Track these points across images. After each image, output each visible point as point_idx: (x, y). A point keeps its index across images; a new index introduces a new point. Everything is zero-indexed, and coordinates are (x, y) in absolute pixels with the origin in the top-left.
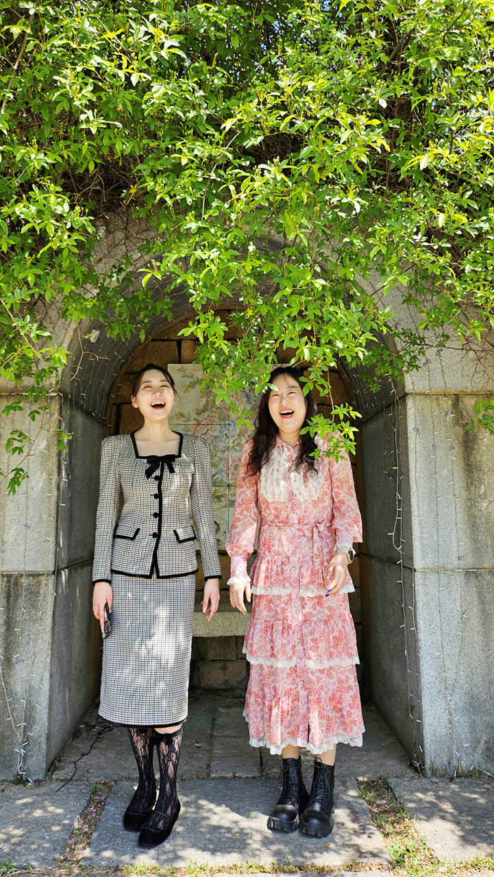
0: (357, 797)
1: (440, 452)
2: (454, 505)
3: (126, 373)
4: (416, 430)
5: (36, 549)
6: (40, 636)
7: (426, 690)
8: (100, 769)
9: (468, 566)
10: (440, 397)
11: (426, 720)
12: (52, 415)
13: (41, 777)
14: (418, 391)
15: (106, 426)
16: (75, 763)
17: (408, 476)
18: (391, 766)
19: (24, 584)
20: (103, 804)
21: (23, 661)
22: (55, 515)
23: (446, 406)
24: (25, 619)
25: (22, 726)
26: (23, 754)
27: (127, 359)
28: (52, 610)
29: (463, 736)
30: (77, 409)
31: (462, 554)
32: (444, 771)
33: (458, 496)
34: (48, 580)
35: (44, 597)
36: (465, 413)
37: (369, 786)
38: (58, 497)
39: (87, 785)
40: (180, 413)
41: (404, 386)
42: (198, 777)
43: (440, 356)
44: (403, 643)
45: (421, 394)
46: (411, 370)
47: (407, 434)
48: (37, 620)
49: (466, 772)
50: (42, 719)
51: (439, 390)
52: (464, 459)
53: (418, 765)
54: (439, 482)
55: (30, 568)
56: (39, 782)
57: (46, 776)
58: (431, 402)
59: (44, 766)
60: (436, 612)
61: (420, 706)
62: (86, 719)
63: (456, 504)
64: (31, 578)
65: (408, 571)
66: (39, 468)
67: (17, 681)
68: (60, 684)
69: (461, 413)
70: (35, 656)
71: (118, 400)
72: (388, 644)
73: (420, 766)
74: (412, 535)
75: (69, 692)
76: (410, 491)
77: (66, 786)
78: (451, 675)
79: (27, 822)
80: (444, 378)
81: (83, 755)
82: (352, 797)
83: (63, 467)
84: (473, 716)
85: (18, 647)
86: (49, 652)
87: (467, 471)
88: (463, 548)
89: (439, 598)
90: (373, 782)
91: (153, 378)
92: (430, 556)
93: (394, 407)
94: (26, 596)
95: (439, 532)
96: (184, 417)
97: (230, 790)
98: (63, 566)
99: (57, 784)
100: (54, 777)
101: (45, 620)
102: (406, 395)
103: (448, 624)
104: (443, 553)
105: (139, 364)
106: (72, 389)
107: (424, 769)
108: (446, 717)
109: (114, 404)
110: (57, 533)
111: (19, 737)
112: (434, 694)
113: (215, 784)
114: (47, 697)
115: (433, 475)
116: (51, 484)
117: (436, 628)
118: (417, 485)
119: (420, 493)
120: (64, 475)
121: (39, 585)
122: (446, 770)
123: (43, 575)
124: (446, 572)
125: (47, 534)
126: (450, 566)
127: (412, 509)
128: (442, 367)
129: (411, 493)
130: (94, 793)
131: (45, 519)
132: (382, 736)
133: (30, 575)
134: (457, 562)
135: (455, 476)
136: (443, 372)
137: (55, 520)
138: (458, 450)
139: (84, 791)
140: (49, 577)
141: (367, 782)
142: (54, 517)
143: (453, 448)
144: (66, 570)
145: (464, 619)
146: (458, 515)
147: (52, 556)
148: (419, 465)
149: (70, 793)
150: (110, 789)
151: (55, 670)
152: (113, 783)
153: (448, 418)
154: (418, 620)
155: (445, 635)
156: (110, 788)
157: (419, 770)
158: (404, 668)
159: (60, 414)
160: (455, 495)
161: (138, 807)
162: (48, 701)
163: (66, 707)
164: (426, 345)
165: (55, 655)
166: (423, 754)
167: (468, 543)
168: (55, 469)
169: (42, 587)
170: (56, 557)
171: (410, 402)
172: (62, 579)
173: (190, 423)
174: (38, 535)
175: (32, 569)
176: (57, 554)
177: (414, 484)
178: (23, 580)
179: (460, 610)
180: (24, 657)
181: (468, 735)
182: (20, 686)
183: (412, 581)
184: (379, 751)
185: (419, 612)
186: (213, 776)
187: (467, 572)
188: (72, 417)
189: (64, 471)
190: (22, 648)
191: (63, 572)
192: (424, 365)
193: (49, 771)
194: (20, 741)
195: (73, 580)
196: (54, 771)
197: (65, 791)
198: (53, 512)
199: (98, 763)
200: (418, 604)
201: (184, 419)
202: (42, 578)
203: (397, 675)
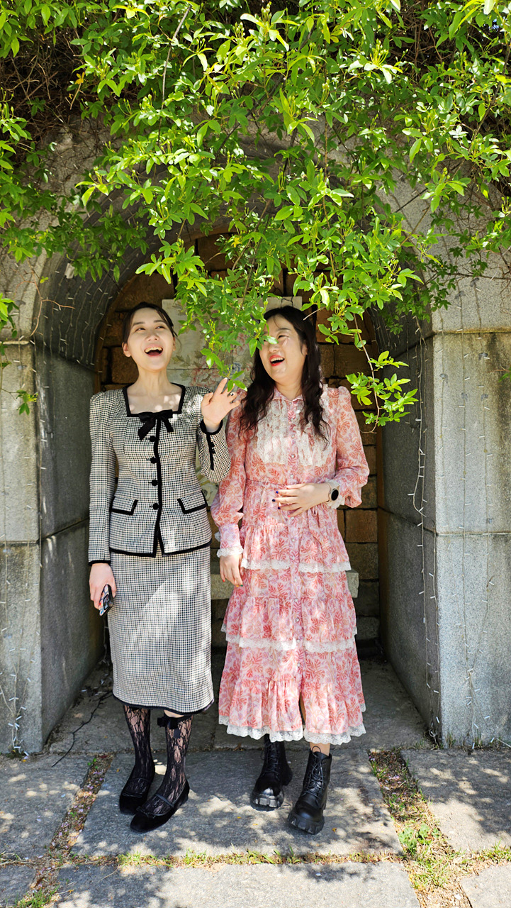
0: (368, 773)
1: (470, 402)
2: (484, 462)
3: (116, 311)
4: (443, 376)
5: (17, 517)
6: (28, 609)
7: (446, 660)
8: (100, 740)
9: (497, 529)
10: (473, 336)
11: (445, 691)
12: (23, 366)
13: (37, 750)
14: (447, 330)
15: (96, 373)
16: (73, 733)
17: (433, 430)
18: (406, 736)
19: (7, 556)
20: (101, 779)
21: (12, 635)
22: (35, 480)
23: (480, 347)
24: (10, 592)
25: (15, 701)
26: (17, 729)
27: (115, 295)
28: (39, 581)
29: (484, 708)
30: (57, 357)
31: (491, 516)
32: (462, 743)
33: (489, 452)
34: (32, 550)
35: (29, 568)
36: (502, 355)
37: (380, 760)
38: (38, 459)
39: (85, 759)
40: (178, 357)
41: (431, 325)
42: (201, 748)
43: (476, 287)
44: (421, 608)
45: (451, 333)
46: (440, 307)
47: (433, 381)
48: (23, 593)
49: (486, 744)
50: (34, 693)
51: (473, 328)
52: (499, 408)
53: (434, 736)
54: (469, 436)
55: (12, 538)
56: (36, 755)
57: (43, 749)
58: (462, 343)
59: (40, 739)
60: (459, 579)
61: (438, 677)
62: (88, 683)
63: (486, 461)
64: (13, 548)
65: (429, 535)
66: (14, 428)
67: (7, 655)
68: (55, 655)
69: (498, 355)
70: (23, 629)
71: (109, 343)
72: (406, 606)
73: (436, 736)
74: (435, 496)
75: (66, 660)
76: (434, 447)
77: (63, 760)
78: (473, 645)
79: (20, 802)
80: (478, 314)
81: (83, 724)
82: (362, 773)
83: (41, 426)
84: (495, 687)
85: (4, 620)
86: (39, 625)
87: (501, 422)
88: (492, 509)
89: (463, 565)
90: (386, 754)
91: (146, 318)
92: (454, 519)
93: (419, 348)
94: (9, 568)
95: (467, 493)
96: (182, 361)
97: (234, 764)
98: (48, 534)
99: (54, 756)
100: (51, 749)
101: (32, 593)
102: (433, 335)
103: (472, 592)
104: (470, 515)
105: (130, 300)
106: (48, 334)
107: (441, 741)
108: (466, 688)
109: (104, 347)
110: (39, 499)
111: (12, 710)
112: (454, 664)
113: (219, 758)
114: (40, 670)
115: (461, 428)
116: (28, 446)
117: (458, 596)
118: (442, 440)
119: (446, 449)
120: (43, 434)
121: (23, 556)
122: (464, 742)
123: (26, 545)
124: (472, 536)
125: (27, 502)
126: (476, 530)
127: (436, 467)
128: (477, 300)
129: (436, 449)
130: (92, 767)
131: (24, 485)
132: (397, 700)
133: (12, 545)
134: (485, 525)
135: (487, 429)
136: (478, 306)
137: (35, 486)
138: (492, 398)
139: (82, 766)
140: (33, 548)
141: (379, 754)
142: (34, 482)
143: (486, 396)
144: (53, 537)
145: (490, 586)
146: (488, 473)
147: (34, 525)
148: (445, 417)
149: (67, 768)
150: (109, 763)
151: (47, 642)
152: (112, 756)
153: (481, 361)
154: (439, 587)
155: (469, 604)
156: (109, 761)
157: (436, 742)
158: (422, 634)
159: (34, 366)
160: (486, 451)
161: (134, 787)
162: (40, 675)
163: (63, 676)
164: (459, 274)
165: (46, 627)
166: (440, 725)
167: (499, 504)
168: (32, 428)
169: (26, 557)
170: (39, 526)
171: (437, 344)
172: (48, 548)
173: (189, 367)
174: (17, 501)
175: (14, 539)
176: (40, 523)
177: (440, 439)
178: (5, 551)
179: (486, 576)
180: (12, 631)
181: (489, 706)
182: (9, 661)
183: (434, 546)
184: (393, 717)
185: (440, 579)
186: (217, 747)
187: (495, 536)
188: (50, 367)
189: (42, 431)
190: (9, 622)
191: (49, 540)
192: (456, 298)
193: (46, 743)
194: (13, 716)
195: (63, 546)
196: (51, 744)
197: (62, 765)
198: (33, 477)
199: (98, 733)
200: (439, 571)
201: (182, 363)
202: (26, 549)
203: (414, 640)
